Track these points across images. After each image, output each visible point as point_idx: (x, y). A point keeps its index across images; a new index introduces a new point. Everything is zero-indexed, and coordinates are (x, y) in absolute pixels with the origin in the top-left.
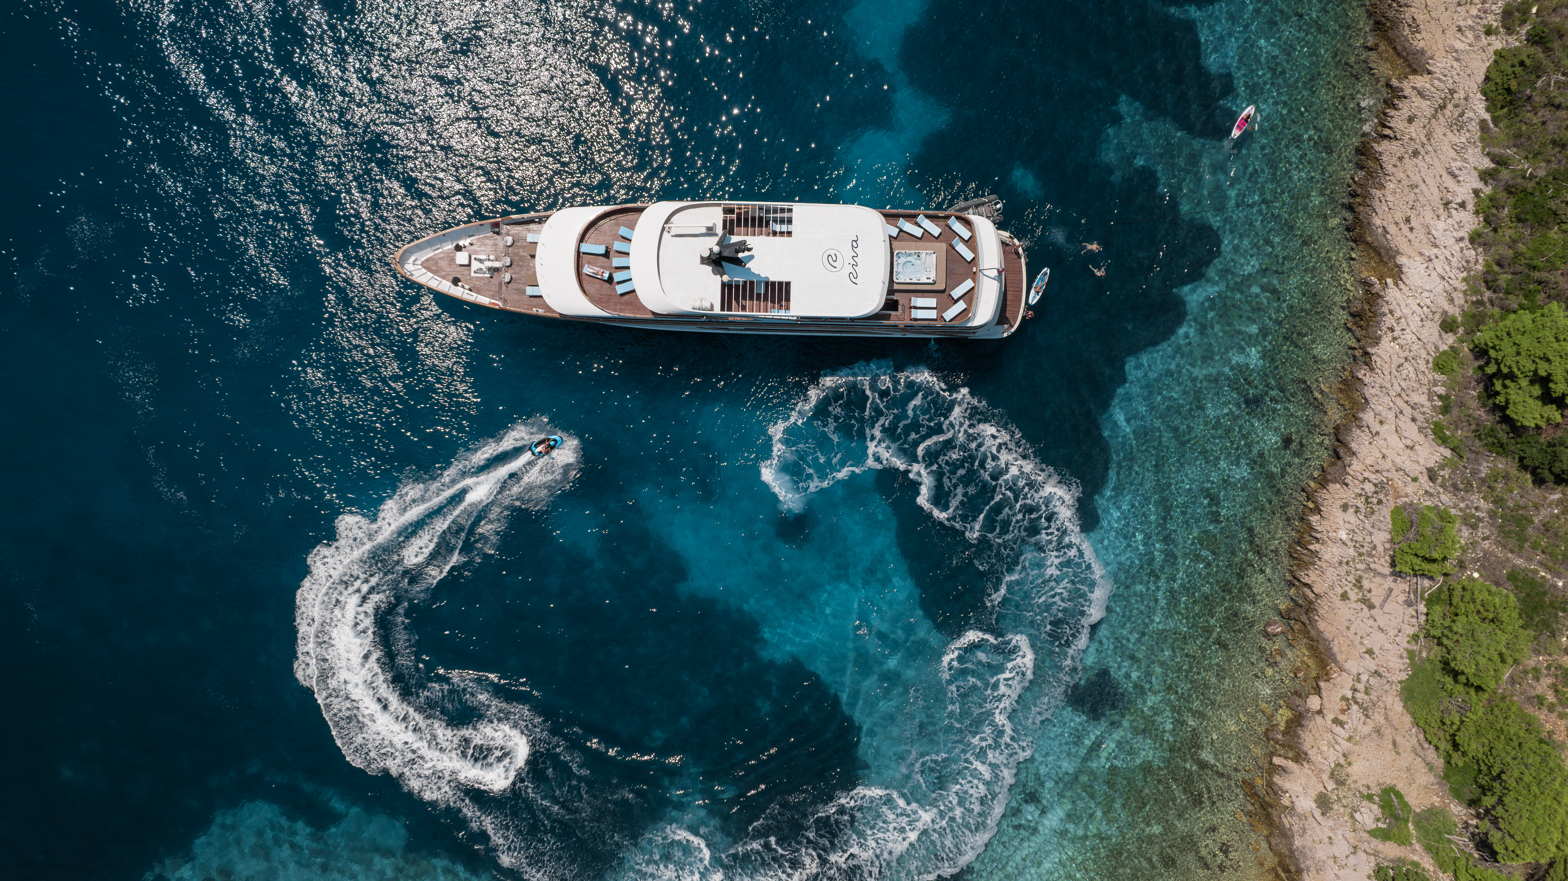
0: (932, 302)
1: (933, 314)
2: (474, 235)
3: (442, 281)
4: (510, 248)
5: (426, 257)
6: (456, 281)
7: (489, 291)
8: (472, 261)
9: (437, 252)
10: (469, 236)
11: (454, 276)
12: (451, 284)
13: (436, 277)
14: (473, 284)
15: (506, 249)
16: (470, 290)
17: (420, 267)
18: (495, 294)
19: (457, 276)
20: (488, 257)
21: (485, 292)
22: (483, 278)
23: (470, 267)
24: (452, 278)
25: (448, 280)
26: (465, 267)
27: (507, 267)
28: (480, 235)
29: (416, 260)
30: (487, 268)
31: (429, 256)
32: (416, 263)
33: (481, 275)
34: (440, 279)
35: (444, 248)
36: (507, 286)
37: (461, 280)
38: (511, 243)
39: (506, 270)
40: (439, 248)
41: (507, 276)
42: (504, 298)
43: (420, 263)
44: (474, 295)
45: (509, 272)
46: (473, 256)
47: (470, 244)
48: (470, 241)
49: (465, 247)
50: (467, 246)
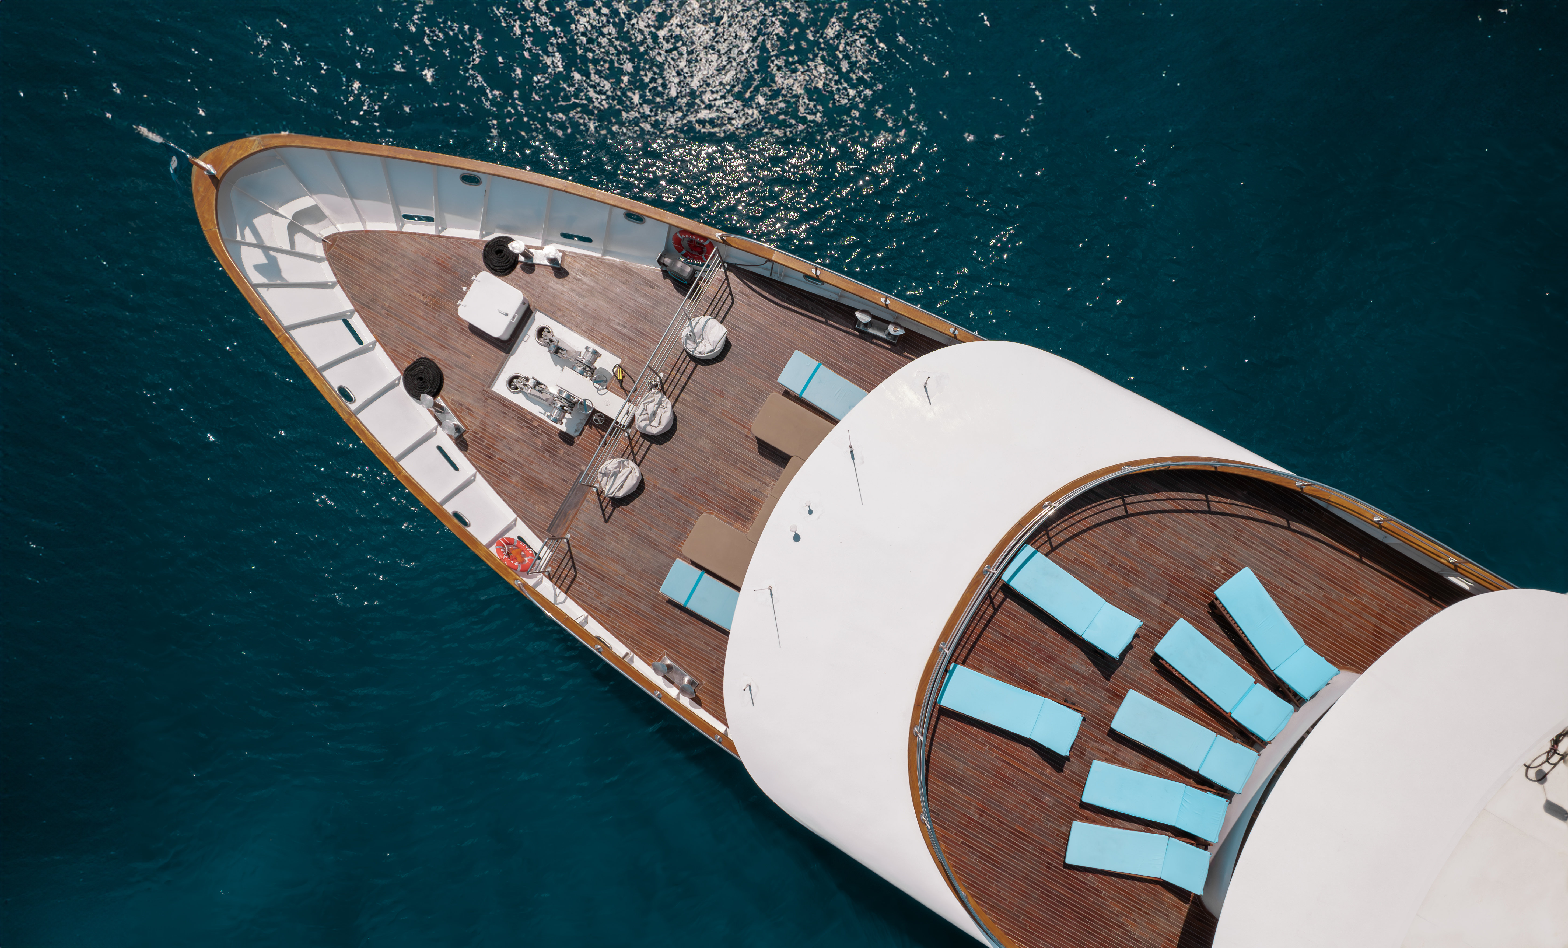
2: (589, 240)
3: (373, 348)
4: (699, 367)
5: (358, 227)
6: (421, 379)
7: (535, 485)
8: (526, 334)
9: (411, 227)
10: (565, 235)
11: (426, 354)
12: (399, 379)
13: (357, 322)
14: (483, 424)
15: (685, 365)
16: (461, 443)
17: (319, 250)
18: (545, 510)
19: (436, 361)
20: (596, 354)
21: (514, 479)
22: (535, 424)
23: (504, 354)
24: (414, 357)
25: (394, 356)
26: (484, 343)
27: (646, 436)
28: (605, 253)
29: (314, 214)
30: (564, 395)
31: (371, 226)
32: (307, 227)
33: (536, 410)
34: (367, 337)
35: (444, 229)
36: (609, 509)
37: (445, 386)
38: (712, 351)
39: (633, 443)
40: (429, 219)
41: (625, 472)
42: (570, 550)
43: (325, 235)
44: (467, 468)
45: (639, 458)
46: (540, 319)
47: (553, 268)
48: (559, 256)
49: (530, 267)
50: (537, 269)
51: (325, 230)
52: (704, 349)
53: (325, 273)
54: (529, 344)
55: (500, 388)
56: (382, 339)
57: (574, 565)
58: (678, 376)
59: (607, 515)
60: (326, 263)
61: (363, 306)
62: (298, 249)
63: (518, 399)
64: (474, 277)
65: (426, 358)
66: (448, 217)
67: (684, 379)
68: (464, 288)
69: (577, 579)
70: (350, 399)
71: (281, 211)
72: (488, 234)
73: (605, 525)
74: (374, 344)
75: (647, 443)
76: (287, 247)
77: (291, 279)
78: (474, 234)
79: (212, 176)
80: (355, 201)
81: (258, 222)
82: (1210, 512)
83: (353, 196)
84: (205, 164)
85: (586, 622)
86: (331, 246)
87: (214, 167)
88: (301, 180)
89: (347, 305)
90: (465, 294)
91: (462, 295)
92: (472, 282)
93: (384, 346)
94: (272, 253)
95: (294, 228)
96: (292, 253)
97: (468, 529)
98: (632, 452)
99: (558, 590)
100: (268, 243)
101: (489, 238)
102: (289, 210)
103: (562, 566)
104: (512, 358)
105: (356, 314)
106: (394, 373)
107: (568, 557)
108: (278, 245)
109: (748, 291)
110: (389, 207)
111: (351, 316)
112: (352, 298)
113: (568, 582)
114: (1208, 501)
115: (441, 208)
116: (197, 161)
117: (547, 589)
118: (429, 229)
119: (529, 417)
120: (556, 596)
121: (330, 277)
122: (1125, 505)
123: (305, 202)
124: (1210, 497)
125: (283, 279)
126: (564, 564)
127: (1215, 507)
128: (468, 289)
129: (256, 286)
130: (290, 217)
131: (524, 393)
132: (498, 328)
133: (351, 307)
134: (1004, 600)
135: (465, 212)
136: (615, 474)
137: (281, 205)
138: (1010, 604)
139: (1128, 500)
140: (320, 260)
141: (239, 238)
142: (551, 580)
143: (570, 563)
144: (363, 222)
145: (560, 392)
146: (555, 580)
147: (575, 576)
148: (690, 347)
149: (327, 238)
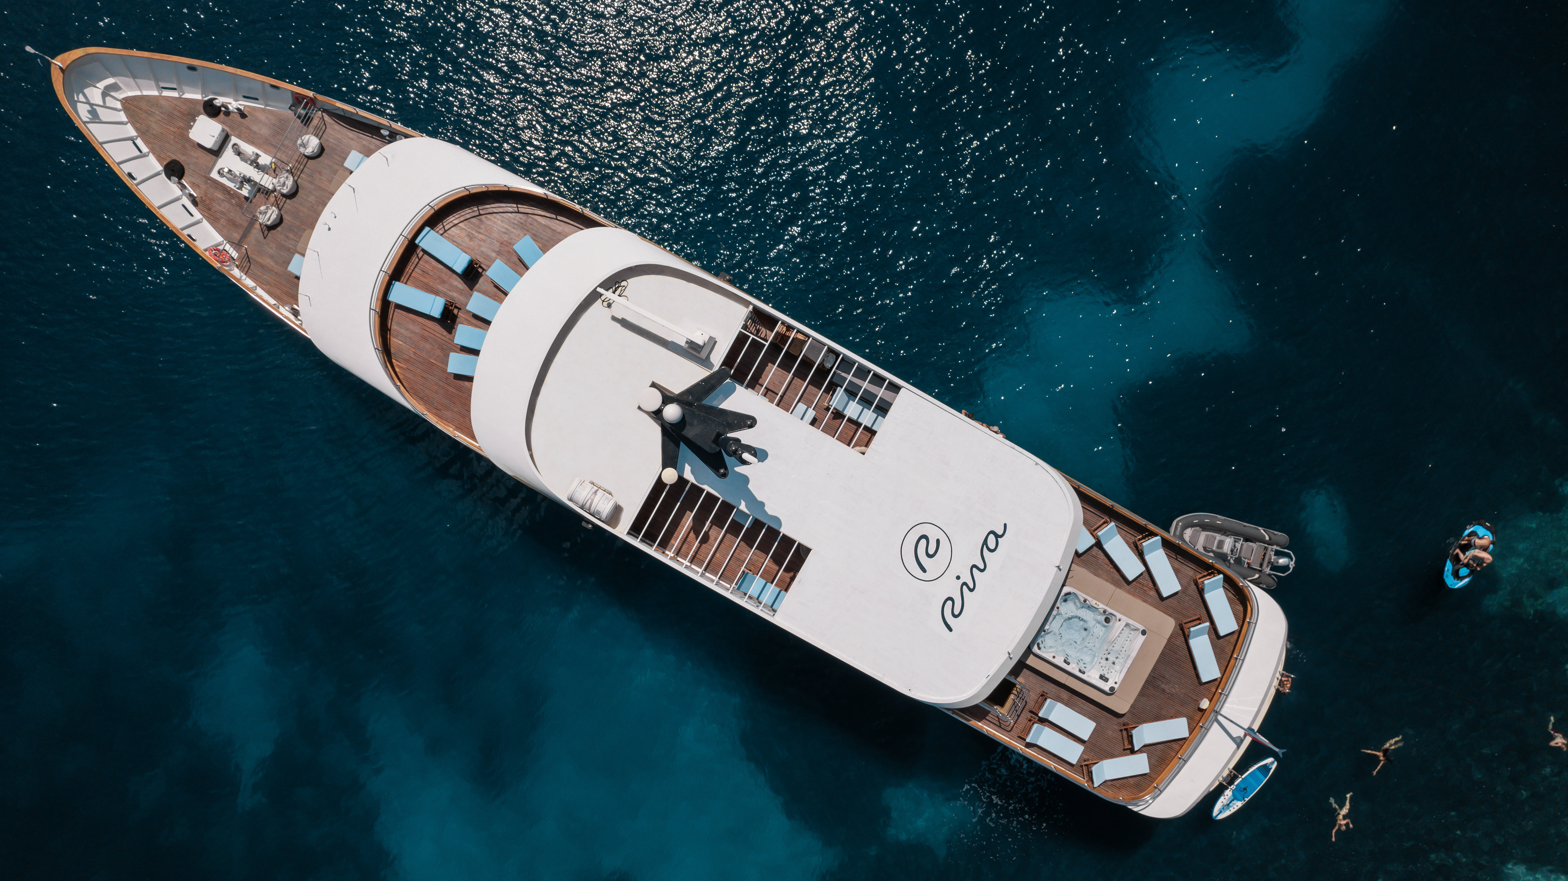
0: (1084, 727)
1: (1073, 752)
2: (257, 99)
3: (148, 156)
4: (310, 161)
5: (138, 93)
6: (173, 170)
7: (233, 223)
8: (227, 147)
9: (166, 93)
10: (245, 97)
11: (174, 157)
12: (162, 171)
13: (139, 142)
14: (206, 193)
15: (302, 160)
16: (195, 202)
17: (119, 105)
18: (237, 236)
19: (181, 161)
20: (258, 156)
21: (222, 221)
22: (232, 192)
23: (215, 157)
24: (169, 160)
25: (159, 159)
26: (205, 152)
27: (283, 195)
28: (267, 105)
29: (115, 87)
30: (242, 175)
31: (145, 93)
32: (112, 94)
33: (231, 185)
34: (145, 149)
35: (183, 94)
36: (266, 232)
37: (185, 174)
38: (313, 152)
39: (277, 199)
40: (175, 89)
41: (270, 212)
42: (247, 253)
43: (122, 97)
44: (198, 215)
45: (280, 207)
46: (234, 140)
47: (240, 114)
48: (242, 108)
49: (228, 113)
50: (232, 114)
51: (121, 95)
52: (309, 151)
53: (123, 117)
54: (228, 152)
55: (214, 175)
56: (153, 150)
57: (249, 261)
58: (299, 166)
59: (265, 235)
60: (123, 112)
61: (143, 133)
62: (108, 105)
63: (224, 181)
64: (197, 118)
65: (175, 160)
66: (185, 88)
67: (302, 167)
68: (192, 124)
69: (251, 268)
70: (134, 179)
71: (98, 85)
72: (206, 97)
73: (265, 240)
74: (149, 153)
75: (284, 199)
76: (101, 104)
77: (104, 120)
78: (198, 97)
79: (61, 68)
80: (136, 80)
81: (86, 91)
82: (518, 212)
83: (134, 77)
84: (58, 62)
85: (256, 289)
86: (125, 103)
87: (62, 64)
88: (108, 70)
89: (133, 133)
90: (192, 126)
91: (191, 127)
92: (196, 120)
93: (154, 154)
94: (94, 107)
95: (105, 94)
96: (104, 106)
97: (195, 243)
98: (277, 203)
99: (242, 274)
100: (92, 102)
101: (206, 99)
102: (102, 85)
103: (243, 261)
104: (220, 160)
105: (139, 138)
106: (160, 168)
107: (246, 257)
108: (97, 103)
109: (333, 122)
110: (153, 83)
111: (136, 139)
112: (137, 129)
113: (246, 269)
114: (518, 207)
115: (180, 83)
116: (53, 61)
117: (236, 272)
118: (175, 94)
119: (229, 189)
120: (241, 277)
121: (125, 119)
122: (479, 210)
123: (110, 81)
124: (519, 206)
125: (101, 120)
126: (244, 260)
127: (521, 210)
128: (194, 123)
129: (85, 123)
130: (102, 88)
131: (226, 177)
132: (209, 143)
133: (136, 134)
134: (423, 255)
135: (192, 84)
136: (266, 213)
137: (98, 83)
138: (426, 257)
139: (480, 208)
140: (120, 110)
141: (76, 99)
142: (238, 268)
143: (247, 260)
144: (140, 90)
145: (240, 174)
146: (240, 268)
147: (250, 266)
148: (302, 150)
149: (123, 99)
